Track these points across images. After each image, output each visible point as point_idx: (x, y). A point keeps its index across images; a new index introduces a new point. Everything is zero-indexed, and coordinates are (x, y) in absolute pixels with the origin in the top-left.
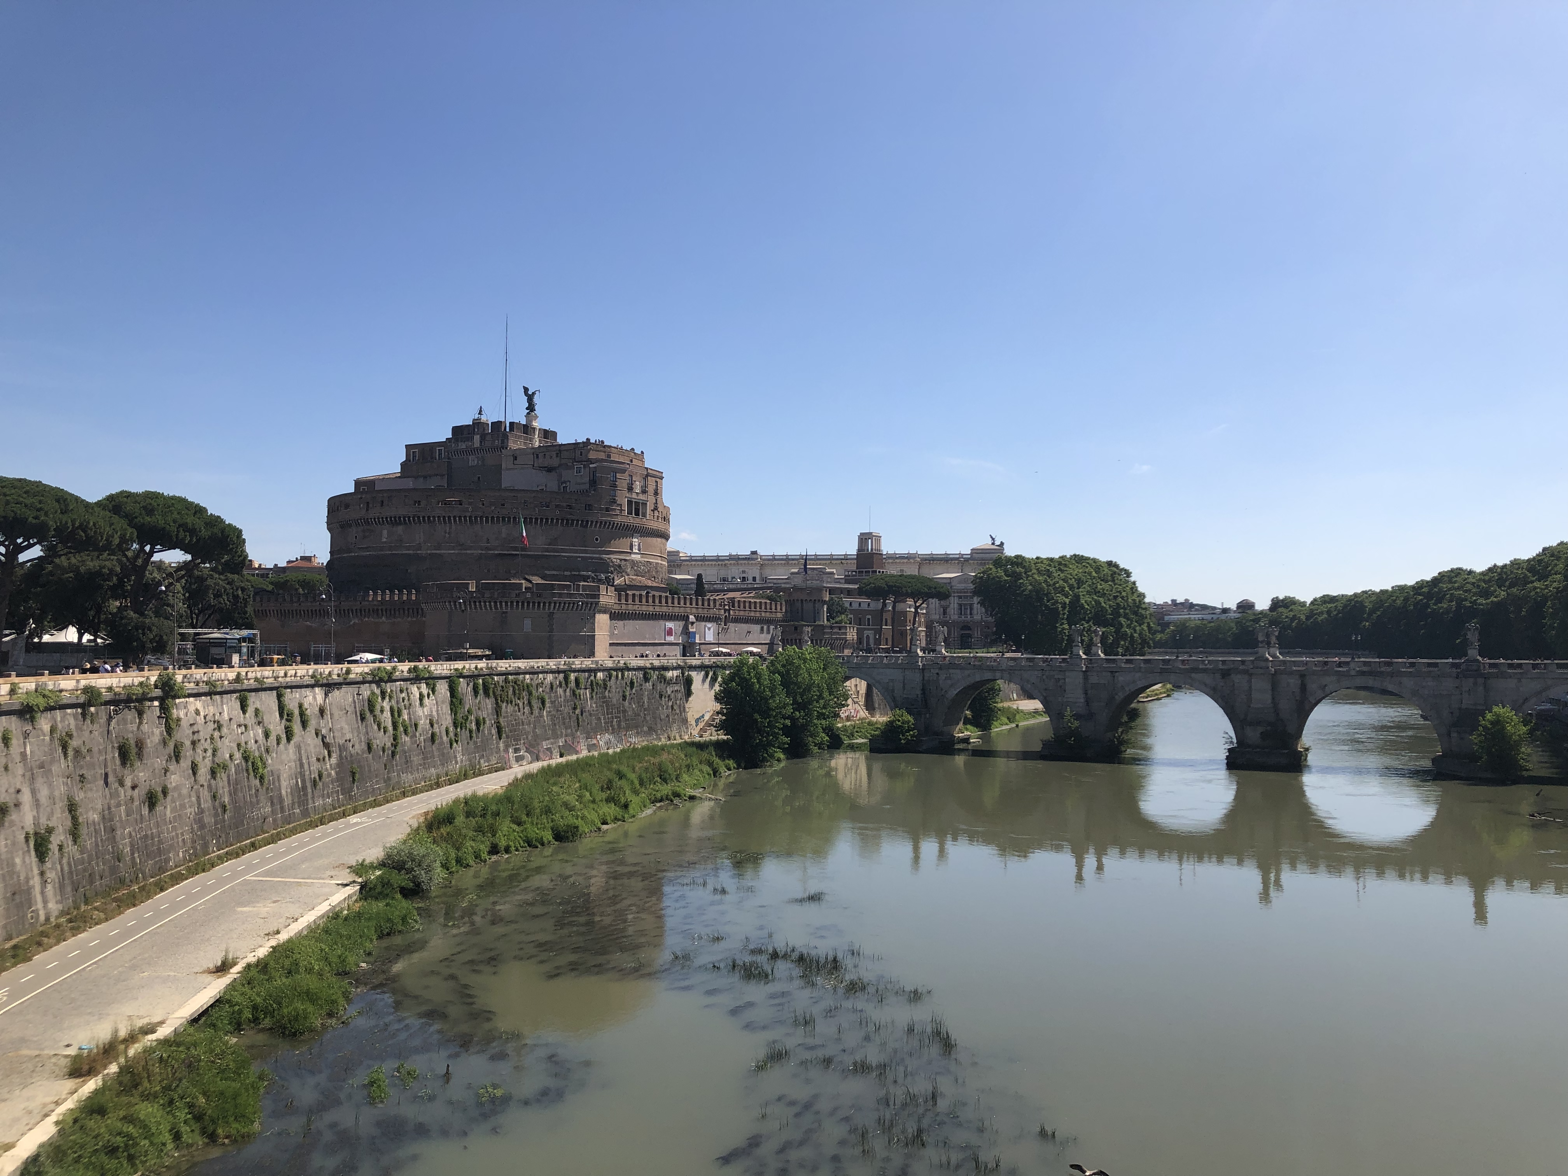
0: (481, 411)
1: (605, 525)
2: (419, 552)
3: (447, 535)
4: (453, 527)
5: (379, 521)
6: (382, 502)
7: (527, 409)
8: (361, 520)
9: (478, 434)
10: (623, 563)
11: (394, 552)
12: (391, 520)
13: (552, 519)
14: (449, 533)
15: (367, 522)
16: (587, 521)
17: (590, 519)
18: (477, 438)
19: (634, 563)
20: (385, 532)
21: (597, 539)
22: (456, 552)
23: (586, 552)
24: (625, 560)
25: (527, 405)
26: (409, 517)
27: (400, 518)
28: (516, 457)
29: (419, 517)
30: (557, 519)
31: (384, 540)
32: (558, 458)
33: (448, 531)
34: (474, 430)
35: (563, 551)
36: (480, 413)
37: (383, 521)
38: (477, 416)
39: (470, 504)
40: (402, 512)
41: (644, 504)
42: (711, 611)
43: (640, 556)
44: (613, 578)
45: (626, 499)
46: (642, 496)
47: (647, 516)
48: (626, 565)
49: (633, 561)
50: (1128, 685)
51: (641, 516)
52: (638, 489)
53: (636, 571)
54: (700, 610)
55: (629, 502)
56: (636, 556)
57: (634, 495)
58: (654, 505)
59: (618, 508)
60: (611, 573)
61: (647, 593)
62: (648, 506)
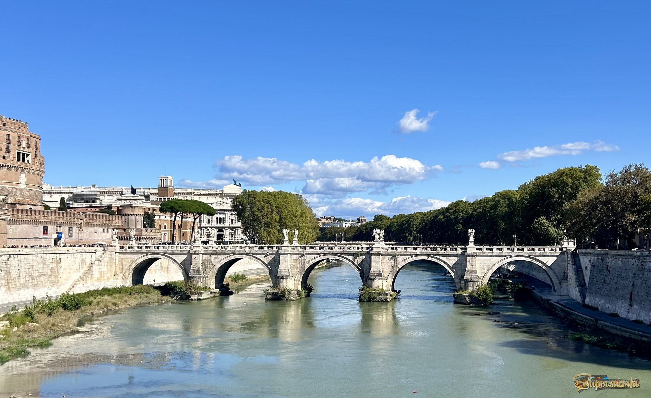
10: (15, 190)
19: (21, 190)
24: (16, 188)
41: (28, 155)
42: (72, 220)
43: (25, 186)
44: (8, 199)
45: (17, 151)
46: (27, 150)
47: (30, 162)
48: (16, 192)
49: (21, 189)
50: (311, 260)
51: (26, 161)
52: (24, 144)
53: (23, 195)
54: (65, 219)
55: (19, 154)
56: (23, 186)
57: (22, 149)
58: (34, 155)
59: (11, 156)
60: (7, 196)
61: (31, 208)
62: (30, 156)
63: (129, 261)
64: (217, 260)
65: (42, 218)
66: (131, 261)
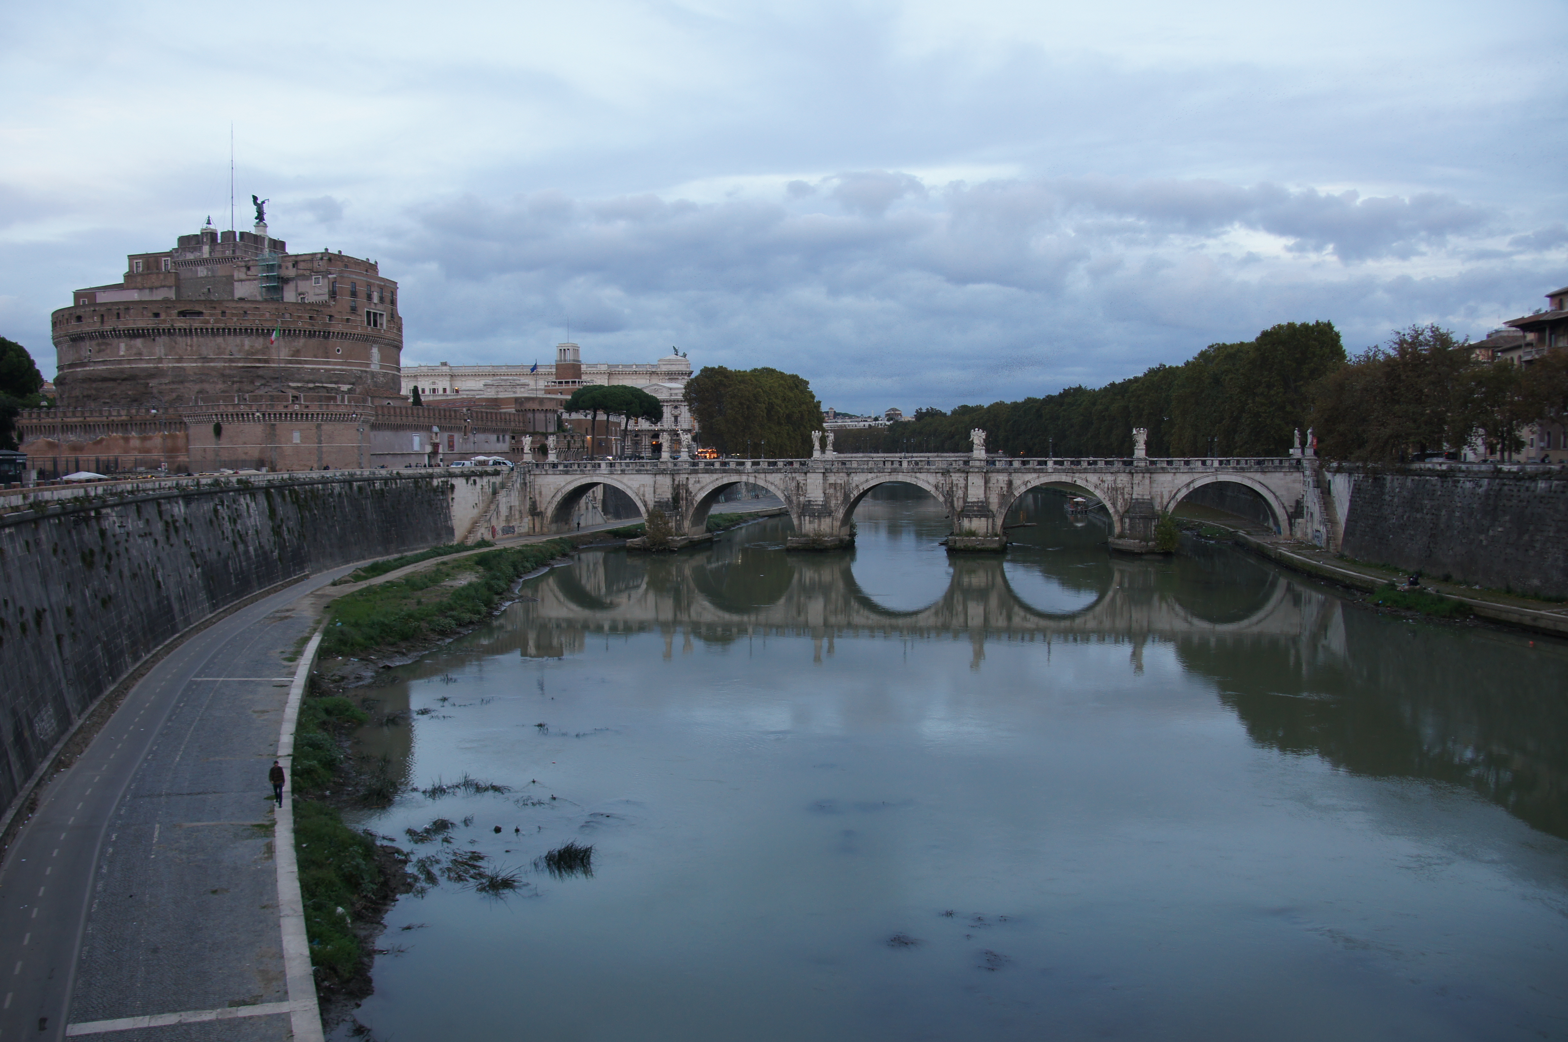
0: (209, 220)
1: (346, 336)
2: (160, 365)
3: (189, 348)
4: (195, 339)
5: (116, 334)
6: (118, 314)
7: (256, 218)
8: (95, 332)
9: (207, 244)
10: (364, 375)
11: (134, 366)
12: (129, 333)
13: (295, 331)
14: (191, 346)
15: (102, 335)
16: (329, 333)
17: (332, 329)
18: (206, 249)
19: (373, 375)
20: (123, 346)
21: (338, 351)
22: (199, 365)
23: (328, 363)
24: (366, 372)
25: (256, 214)
26: (148, 330)
27: (138, 330)
28: (248, 268)
29: (158, 330)
30: (300, 331)
31: (122, 353)
32: (295, 269)
33: (189, 344)
34: (203, 239)
35: (306, 362)
36: (209, 223)
37: (120, 334)
38: (205, 226)
39: (211, 315)
40: (141, 324)
41: (381, 315)
42: (453, 421)
43: (378, 367)
44: (355, 390)
45: (366, 310)
46: (380, 307)
47: (385, 327)
48: (366, 377)
49: (372, 372)
50: (862, 484)
51: (379, 327)
52: (376, 299)
53: (376, 382)
54: (443, 420)
55: (368, 313)
56: (375, 367)
57: (373, 306)
58: (390, 315)
59: (359, 318)
60: (353, 384)
61: (389, 404)
62: (385, 316)
63: (552, 489)
64: (698, 486)
65: (411, 419)
66: (554, 489)
